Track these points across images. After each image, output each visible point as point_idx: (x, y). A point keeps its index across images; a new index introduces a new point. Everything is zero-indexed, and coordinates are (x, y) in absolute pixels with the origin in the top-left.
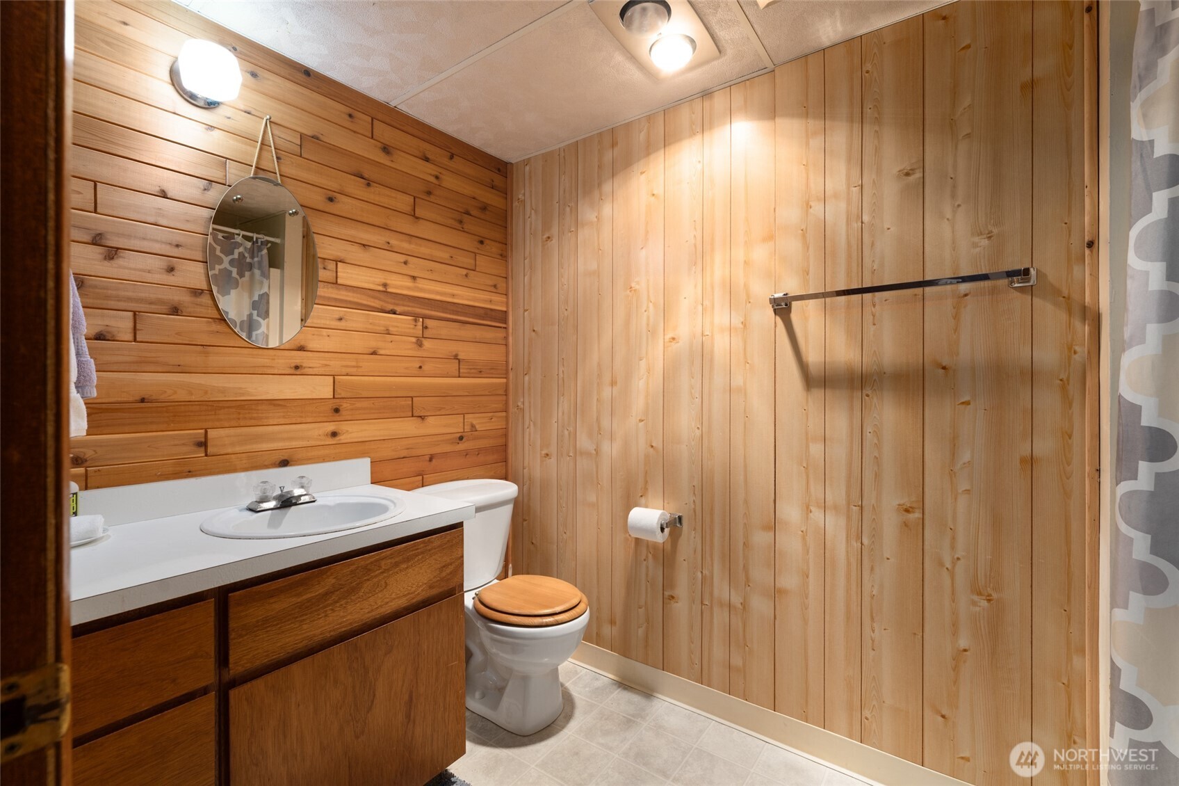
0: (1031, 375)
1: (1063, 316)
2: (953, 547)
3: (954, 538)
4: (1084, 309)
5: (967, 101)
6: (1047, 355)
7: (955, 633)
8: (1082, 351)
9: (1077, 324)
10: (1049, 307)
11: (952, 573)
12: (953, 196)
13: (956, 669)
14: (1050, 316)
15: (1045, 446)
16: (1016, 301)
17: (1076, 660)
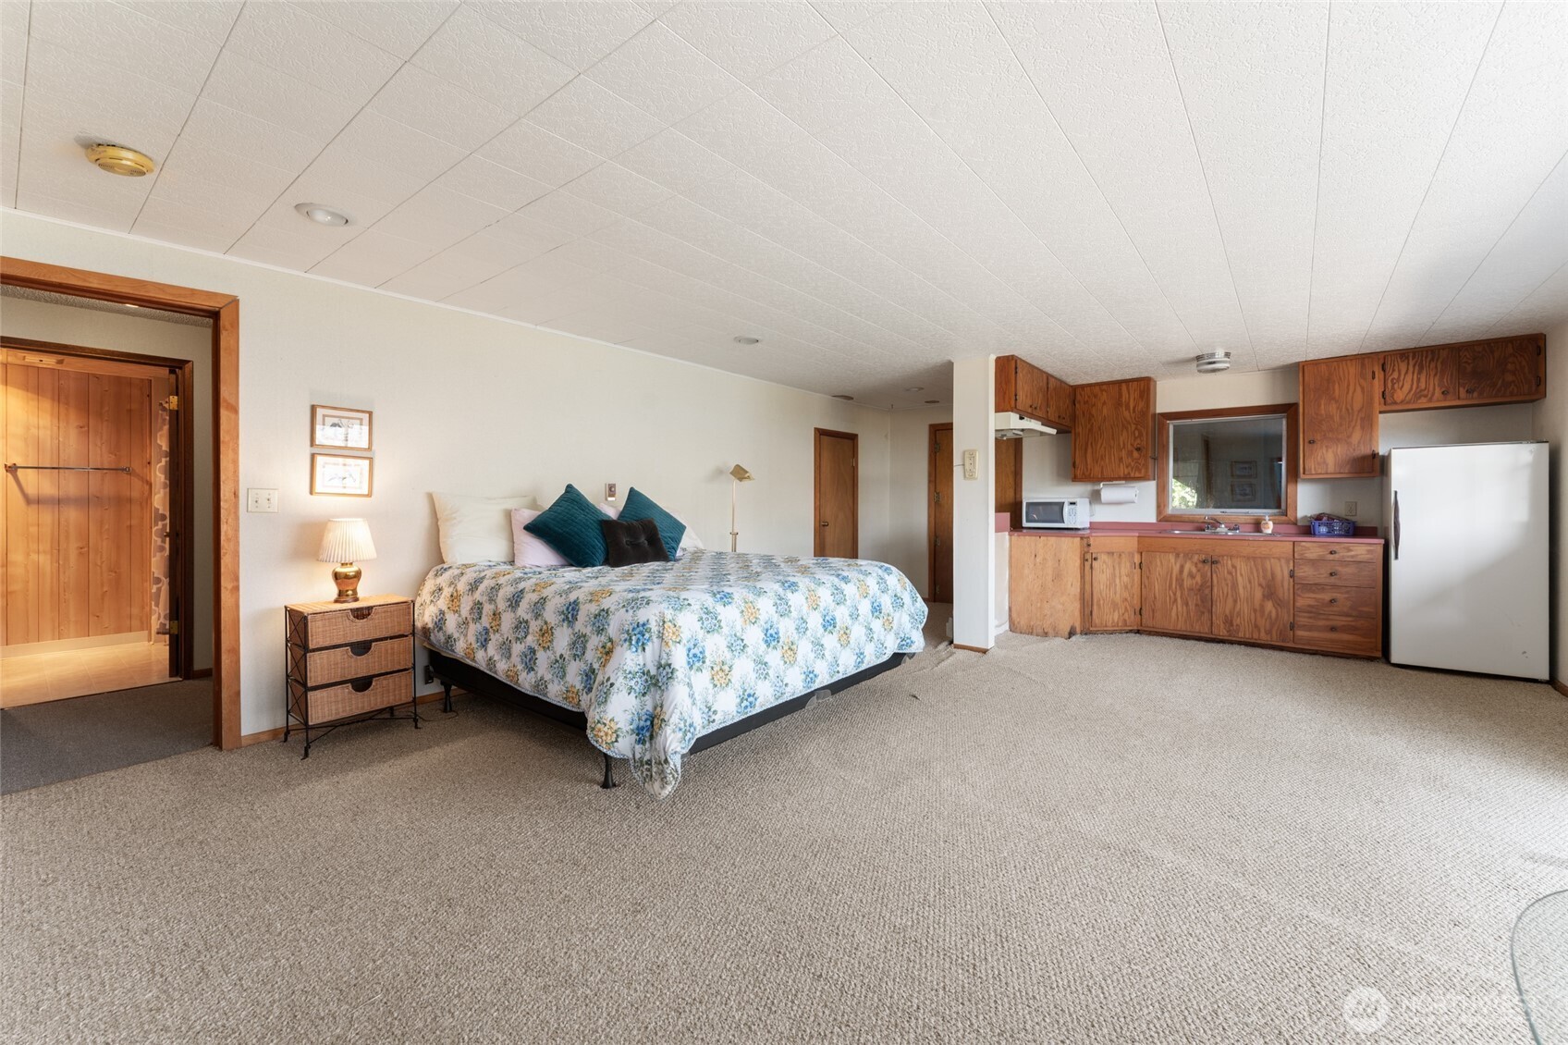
0: (130, 500)
1: (141, 483)
2: (101, 558)
3: (101, 555)
4: (147, 481)
5: (107, 408)
6: (135, 494)
7: (102, 585)
8: (146, 493)
9: (145, 485)
10: (136, 480)
11: (101, 567)
12: (101, 439)
13: (103, 599)
14: (137, 483)
15: (134, 522)
16: (124, 476)
17: (145, 584)
